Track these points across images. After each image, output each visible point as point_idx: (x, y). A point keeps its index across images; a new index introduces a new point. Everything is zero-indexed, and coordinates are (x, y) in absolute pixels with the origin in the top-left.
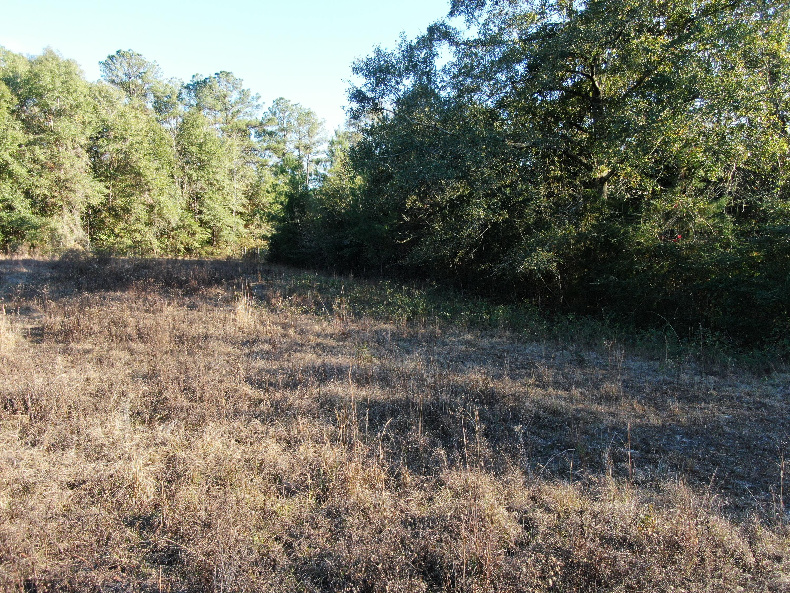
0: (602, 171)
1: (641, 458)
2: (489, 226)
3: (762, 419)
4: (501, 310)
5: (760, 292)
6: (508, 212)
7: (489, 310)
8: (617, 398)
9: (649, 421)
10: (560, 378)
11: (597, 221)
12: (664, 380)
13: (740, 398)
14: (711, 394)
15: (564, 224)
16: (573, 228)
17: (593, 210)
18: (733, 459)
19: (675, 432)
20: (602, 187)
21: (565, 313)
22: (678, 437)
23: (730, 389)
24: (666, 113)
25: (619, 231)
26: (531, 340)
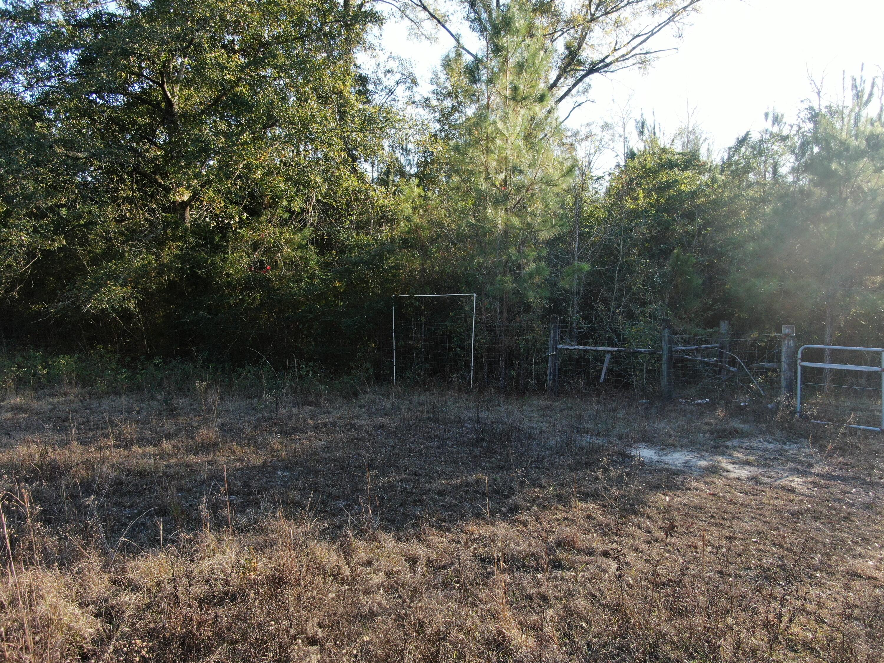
0: (182, 194)
1: (242, 502)
2: (39, 255)
3: (352, 439)
4: (63, 361)
5: (344, 320)
6: (66, 238)
7: (46, 362)
8: (215, 444)
9: (249, 461)
10: (147, 433)
11: (181, 249)
12: (263, 417)
13: (334, 423)
14: (308, 424)
15: (141, 253)
16: (152, 258)
17: (174, 238)
18: (330, 482)
19: (275, 468)
20: (184, 213)
21: (150, 357)
22: (279, 473)
23: (324, 416)
24: (245, 137)
25: (206, 263)
26: (108, 394)
